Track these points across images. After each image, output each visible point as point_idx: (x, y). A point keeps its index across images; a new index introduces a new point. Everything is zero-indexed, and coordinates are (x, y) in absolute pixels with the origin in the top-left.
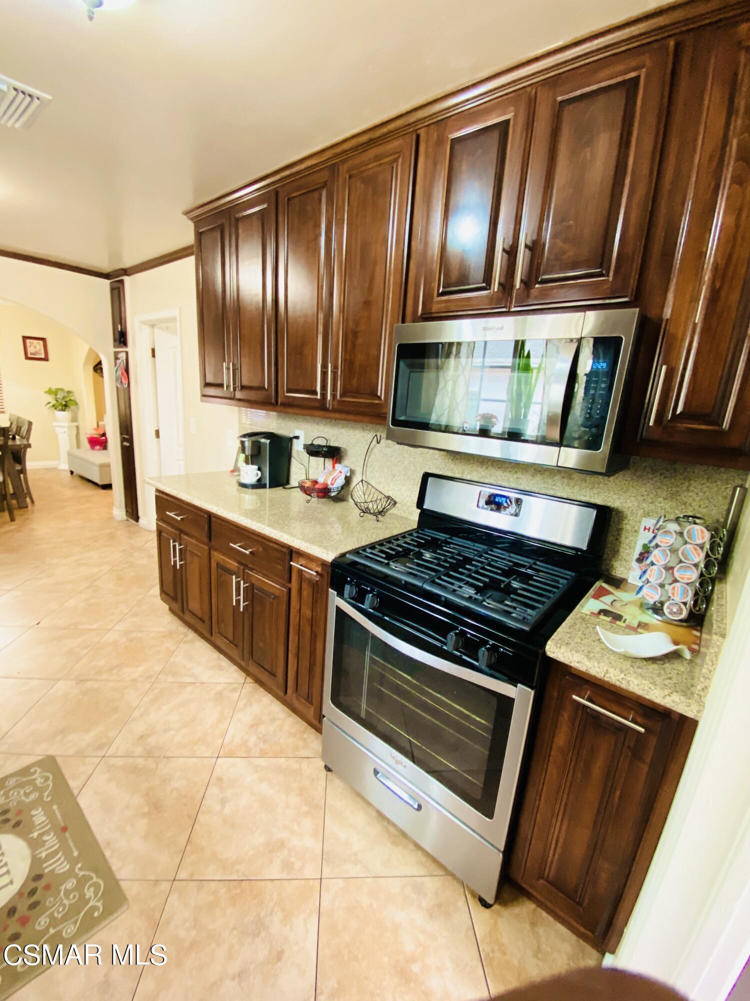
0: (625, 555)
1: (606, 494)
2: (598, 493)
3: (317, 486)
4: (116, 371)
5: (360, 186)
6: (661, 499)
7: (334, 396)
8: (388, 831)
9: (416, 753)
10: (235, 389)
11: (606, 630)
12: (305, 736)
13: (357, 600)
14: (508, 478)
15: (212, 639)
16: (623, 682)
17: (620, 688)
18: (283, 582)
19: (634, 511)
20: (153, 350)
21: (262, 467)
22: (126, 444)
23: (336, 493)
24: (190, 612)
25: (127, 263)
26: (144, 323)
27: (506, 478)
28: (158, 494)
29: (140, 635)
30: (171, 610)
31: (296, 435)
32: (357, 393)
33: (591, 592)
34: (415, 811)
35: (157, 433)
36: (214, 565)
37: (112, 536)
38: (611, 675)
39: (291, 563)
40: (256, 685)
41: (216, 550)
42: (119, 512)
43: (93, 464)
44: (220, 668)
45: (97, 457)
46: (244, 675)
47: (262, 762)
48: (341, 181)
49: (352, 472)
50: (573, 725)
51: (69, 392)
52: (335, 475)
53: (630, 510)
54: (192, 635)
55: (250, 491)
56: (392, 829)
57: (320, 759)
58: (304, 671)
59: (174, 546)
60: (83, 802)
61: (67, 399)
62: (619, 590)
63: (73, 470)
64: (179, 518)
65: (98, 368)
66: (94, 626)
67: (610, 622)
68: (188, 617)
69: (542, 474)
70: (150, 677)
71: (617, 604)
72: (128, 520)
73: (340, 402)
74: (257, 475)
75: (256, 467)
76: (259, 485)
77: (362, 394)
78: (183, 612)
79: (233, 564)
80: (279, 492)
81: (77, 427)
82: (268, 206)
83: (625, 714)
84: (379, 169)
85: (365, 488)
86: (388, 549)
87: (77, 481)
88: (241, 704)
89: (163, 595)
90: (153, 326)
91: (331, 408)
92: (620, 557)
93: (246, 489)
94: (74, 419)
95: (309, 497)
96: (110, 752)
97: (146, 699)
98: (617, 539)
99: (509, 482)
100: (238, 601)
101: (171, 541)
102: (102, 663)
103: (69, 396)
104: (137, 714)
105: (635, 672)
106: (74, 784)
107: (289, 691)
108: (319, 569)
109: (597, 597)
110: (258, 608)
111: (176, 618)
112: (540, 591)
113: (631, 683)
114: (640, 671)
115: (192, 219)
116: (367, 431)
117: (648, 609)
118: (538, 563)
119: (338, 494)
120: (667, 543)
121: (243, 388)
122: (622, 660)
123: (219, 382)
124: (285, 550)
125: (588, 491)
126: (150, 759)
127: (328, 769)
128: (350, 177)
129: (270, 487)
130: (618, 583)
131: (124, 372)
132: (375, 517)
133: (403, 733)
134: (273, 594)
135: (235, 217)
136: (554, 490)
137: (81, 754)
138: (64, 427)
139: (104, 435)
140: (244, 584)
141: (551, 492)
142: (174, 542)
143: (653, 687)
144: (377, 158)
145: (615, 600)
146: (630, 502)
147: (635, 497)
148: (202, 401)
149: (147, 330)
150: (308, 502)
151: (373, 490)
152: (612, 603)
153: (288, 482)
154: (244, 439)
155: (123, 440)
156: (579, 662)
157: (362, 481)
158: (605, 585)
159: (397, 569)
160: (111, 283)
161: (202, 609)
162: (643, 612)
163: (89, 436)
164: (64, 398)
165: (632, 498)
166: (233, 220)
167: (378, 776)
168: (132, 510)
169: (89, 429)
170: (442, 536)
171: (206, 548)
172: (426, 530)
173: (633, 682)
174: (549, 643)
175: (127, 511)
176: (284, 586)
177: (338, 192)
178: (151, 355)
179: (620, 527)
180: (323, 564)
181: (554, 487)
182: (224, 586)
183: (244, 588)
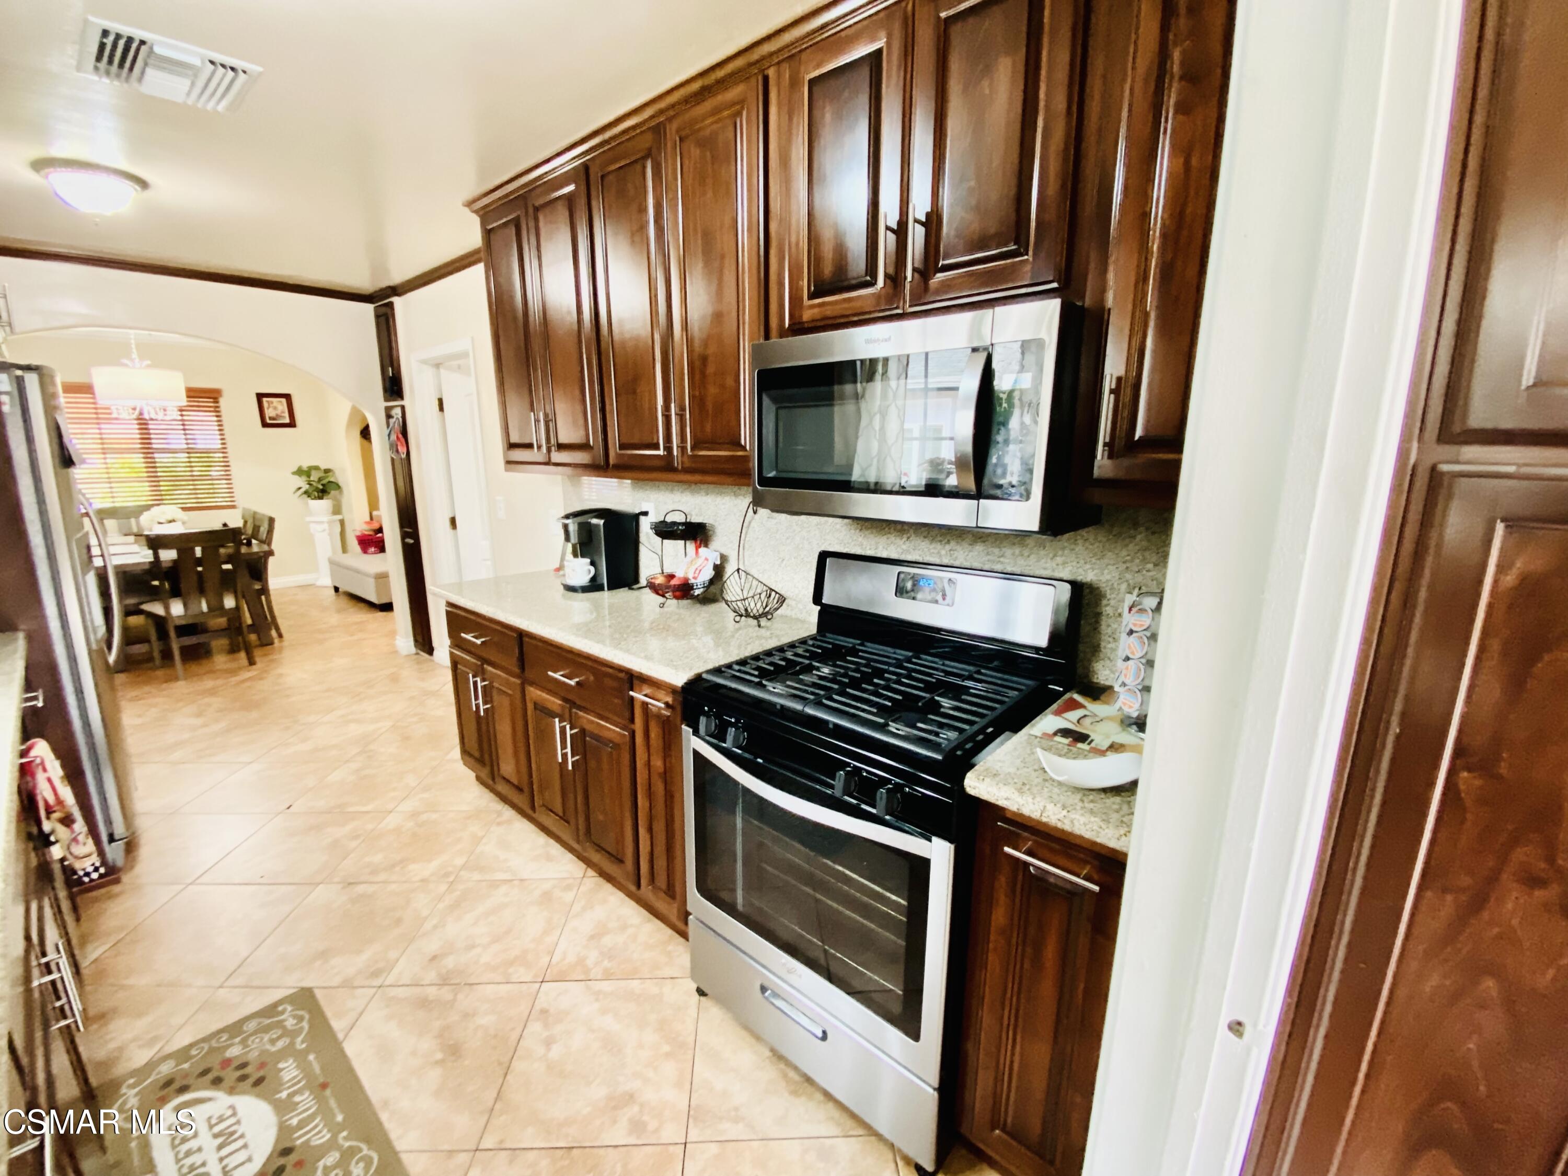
0: (1108, 651)
1: (1074, 564)
2: (1064, 563)
3: (674, 582)
4: (389, 435)
5: (695, 152)
6: (1150, 566)
7: (683, 449)
8: (785, 1076)
9: (834, 968)
10: (549, 450)
11: (1060, 756)
12: (670, 948)
13: (717, 738)
14: (939, 553)
15: (534, 815)
16: (1065, 821)
17: (1063, 831)
18: (623, 722)
19: (1115, 585)
20: (441, 401)
21: (596, 558)
22: (411, 541)
23: (702, 590)
24: (504, 778)
25: (397, 277)
26: (424, 362)
27: (936, 551)
28: (449, 609)
29: (434, 816)
30: (478, 778)
31: (644, 510)
32: (713, 443)
33: (1055, 706)
34: (819, 1041)
35: (453, 521)
36: (530, 706)
37: (394, 679)
38: (1050, 813)
39: (631, 693)
40: (601, 881)
41: (532, 684)
42: (405, 641)
43: (367, 575)
44: (549, 858)
45: (372, 563)
46: (584, 866)
47: (606, 986)
48: (669, 145)
49: (724, 558)
50: (1013, 891)
51: (327, 471)
52: (698, 564)
53: (1110, 584)
54: (509, 813)
55: (581, 595)
56: (792, 1074)
57: (690, 979)
58: (660, 849)
59: (475, 683)
60: (350, 1048)
61: (324, 482)
62: (1098, 702)
63: (337, 585)
64: (479, 642)
65: (365, 433)
66: (369, 808)
67: (1069, 745)
68: (501, 787)
69: (984, 542)
70: (447, 875)
71: (1087, 721)
72: (417, 654)
73: (694, 457)
74: (590, 571)
75: (588, 561)
76: (594, 586)
77: (719, 444)
78: (493, 779)
79: (554, 702)
80: (623, 594)
81: (342, 522)
82: (576, 187)
83: (1077, 870)
84: (719, 125)
85: (743, 581)
86: (768, 664)
87: (344, 602)
88: (577, 908)
89: (467, 758)
90: (437, 366)
91: (680, 467)
92: (1102, 655)
93: (575, 594)
94: (337, 510)
95: (661, 600)
96: (390, 980)
97: (441, 906)
98: (1095, 629)
99: (941, 556)
100: (564, 756)
101: (471, 675)
102: (378, 858)
103: (327, 477)
104: (428, 925)
105: (1082, 808)
106: (338, 1025)
107: (644, 882)
108: (669, 699)
109: (1058, 713)
110: (592, 764)
111: (486, 791)
112: (974, 709)
113: (1076, 822)
114: (1091, 805)
115: (476, 212)
116: (741, 497)
117: (1130, 725)
118: (983, 671)
119: (704, 592)
120: (1142, 625)
121: (561, 447)
122: (1069, 793)
123: (527, 441)
124: (622, 675)
125: (1049, 560)
126: (446, 988)
127: (701, 992)
128: (681, 140)
129: (609, 589)
130: (1097, 692)
131: (400, 436)
132: (756, 621)
133: (815, 940)
134: (611, 741)
135: (533, 205)
136: (1002, 563)
137: (348, 984)
138: (322, 522)
139: (380, 530)
140: (571, 729)
141: (998, 567)
142: (474, 677)
143: (1104, 826)
144: (716, 111)
145: (1085, 716)
146: (1108, 574)
147: (1114, 565)
148: (506, 470)
149: (429, 372)
150: (662, 606)
151: (755, 583)
152: (1078, 721)
153: (637, 581)
154: (567, 521)
155: (404, 536)
156: (1006, 799)
157: (738, 570)
158: (1076, 697)
159: (776, 690)
160: (375, 308)
161: (518, 772)
162: (1124, 730)
163: (359, 534)
164: (320, 480)
165: (1110, 567)
166: (531, 210)
167: (767, 994)
168: (423, 639)
169: (359, 523)
170: (849, 642)
171: (518, 681)
172: (828, 635)
173: (1079, 820)
174: (969, 775)
175: (416, 641)
176: (624, 728)
177: (666, 162)
178: (437, 408)
179: (1098, 610)
180: (673, 690)
181: (1002, 559)
182: (545, 736)
183: (571, 735)
